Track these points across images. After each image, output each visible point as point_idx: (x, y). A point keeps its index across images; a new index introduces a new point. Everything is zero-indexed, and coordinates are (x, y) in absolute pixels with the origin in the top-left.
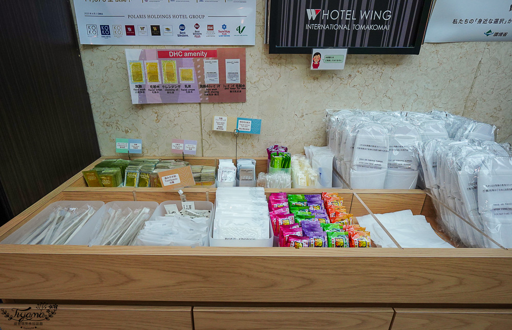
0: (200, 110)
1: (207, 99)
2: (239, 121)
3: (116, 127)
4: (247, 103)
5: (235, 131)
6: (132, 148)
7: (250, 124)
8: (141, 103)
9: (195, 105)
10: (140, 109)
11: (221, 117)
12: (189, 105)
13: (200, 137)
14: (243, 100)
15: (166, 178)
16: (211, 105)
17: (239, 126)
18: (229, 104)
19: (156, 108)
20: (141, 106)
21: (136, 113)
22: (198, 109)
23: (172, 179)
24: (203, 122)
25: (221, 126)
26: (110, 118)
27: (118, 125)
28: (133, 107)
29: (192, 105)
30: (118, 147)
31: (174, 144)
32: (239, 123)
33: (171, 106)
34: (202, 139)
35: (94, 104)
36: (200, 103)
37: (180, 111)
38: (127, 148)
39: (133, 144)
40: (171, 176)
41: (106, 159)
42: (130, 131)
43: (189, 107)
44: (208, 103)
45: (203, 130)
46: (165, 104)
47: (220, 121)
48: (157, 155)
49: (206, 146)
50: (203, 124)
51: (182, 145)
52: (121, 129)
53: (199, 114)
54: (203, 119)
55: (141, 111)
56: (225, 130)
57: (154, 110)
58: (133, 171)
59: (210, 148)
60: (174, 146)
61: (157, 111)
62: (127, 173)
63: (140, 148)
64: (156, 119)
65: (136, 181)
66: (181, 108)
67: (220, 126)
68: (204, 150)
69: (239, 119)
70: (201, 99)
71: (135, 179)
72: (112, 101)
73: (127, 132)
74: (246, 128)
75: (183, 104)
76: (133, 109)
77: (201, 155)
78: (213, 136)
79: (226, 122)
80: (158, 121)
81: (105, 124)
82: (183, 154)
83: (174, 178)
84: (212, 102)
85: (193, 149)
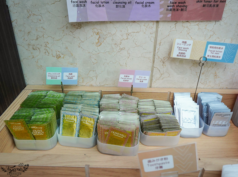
0: (157, 31)
1: (170, 15)
2: (209, 46)
3: (44, 51)
4: (221, 22)
5: (201, 60)
6: (65, 78)
7: (223, 51)
8: (81, 20)
9: (151, 24)
10: (77, 28)
11: (184, 41)
12: (143, 24)
13: (150, 64)
14: (218, 17)
15: (149, 161)
16: (172, 25)
17: (208, 53)
18: (198, 23)
19: (98, 28)
20: (78, 25)
21: (71, 33)
22: (154, 29)
23: (160, 162)
24: (158, 46)
25: (183, 52)
26: (37, 39)
27: (47, 48)
28: (68, 25)
29: (147, 24)
30: (48, 78)
31: (122, 76)
32: (209, 48)
33: (118, 25)
34: (153, 67)
35: (15, 21)
36: (157, 22)
37: (129, 31)
38: (59, 78)
39: (67, 74)
40: (160, 158)
41: (33, 91)
42: (62, 56)
43: (143, 27)
44: (169, 21)
45: (156, 57)
46: (111, 22)
47: (183, 46)
48: (94, 85)
49: (157, 75)
50: (157, 49)
51: (131, 76)
52: (51, 53)
53: (154, 35)
54: (158, 42)
55: (78, 31)
56: (188, 57)
57: (95, 30)
58: (71, 113)
59: (161, 78)
60: (122, 78)
61: (99, 31)
62: (64, 116)
63: (75, 78)
64: (97, 41)
65: (76, 127)
66: (131, 28)
67: (181, 52)
68: (154, 80)
69: (208, 43)
70: (162, 16)
71: (75, 125)
72: (40, 17)
73: (58, 57)
74: (216, 55)
75: (134, 22)
76: (67, 28)
77: (149, 86)
78: (167, 64)
79: (190, 48)
80: (99, 43)
81: (31, 47)
82: (132, 88)
83: (164, 161)
84: (175, 20)
85: (145, 82)
